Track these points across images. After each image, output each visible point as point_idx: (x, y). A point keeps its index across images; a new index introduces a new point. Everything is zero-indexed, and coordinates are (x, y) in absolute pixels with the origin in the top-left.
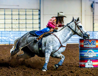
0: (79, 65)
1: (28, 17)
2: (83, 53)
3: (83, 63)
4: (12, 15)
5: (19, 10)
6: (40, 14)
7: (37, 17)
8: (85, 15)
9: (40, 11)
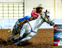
0: (53, 44)
1: (15, 9)
2: (56, 35)
3: (56, 43)
4: (3, 7)
5: (8, 3)
6: (24, 7)
7: (22, 8)
8: (58, 7)
9: (24, 4)
